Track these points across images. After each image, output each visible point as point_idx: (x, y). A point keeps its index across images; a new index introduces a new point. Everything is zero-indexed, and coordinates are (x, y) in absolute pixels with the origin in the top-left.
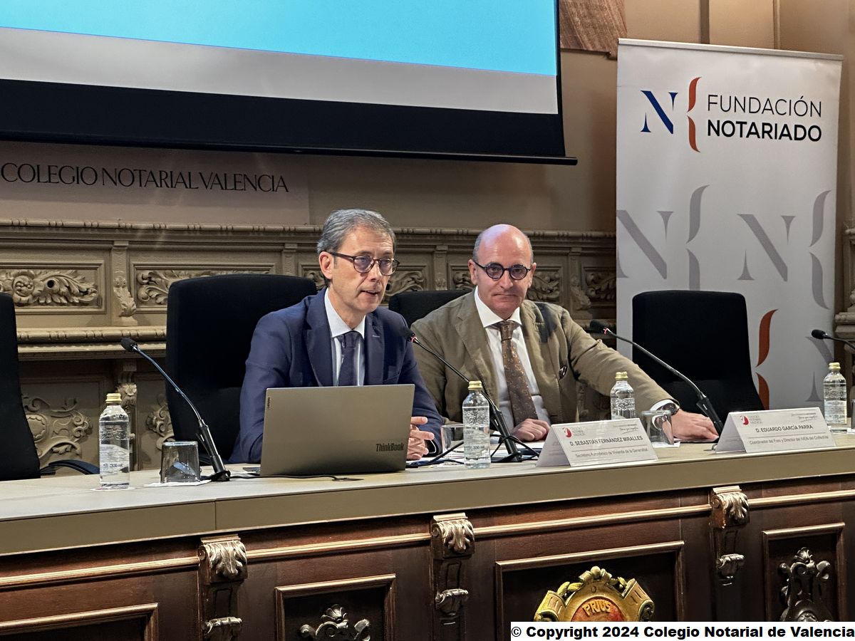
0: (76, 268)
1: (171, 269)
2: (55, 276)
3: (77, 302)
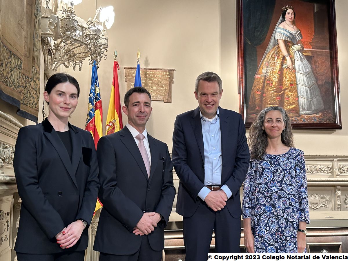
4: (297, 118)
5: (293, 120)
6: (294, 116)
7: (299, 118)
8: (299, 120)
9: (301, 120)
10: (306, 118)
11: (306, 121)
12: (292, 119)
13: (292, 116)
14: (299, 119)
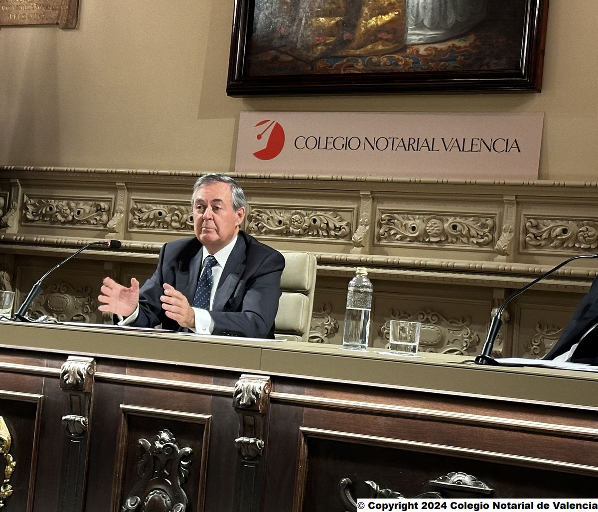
0: (336, 211)
1: (407, 214)
2: (317, 215)
3: (334, 235)
4: (396, 56)
5: (382, 63)
6: (385, 50)
7: (400, 58)
8: (400, 63)
9: (406, 62)
10: (422, 56)
11: (421, 67)
12: (380, 62)
13: (381, 51)
14: (401, 61)
